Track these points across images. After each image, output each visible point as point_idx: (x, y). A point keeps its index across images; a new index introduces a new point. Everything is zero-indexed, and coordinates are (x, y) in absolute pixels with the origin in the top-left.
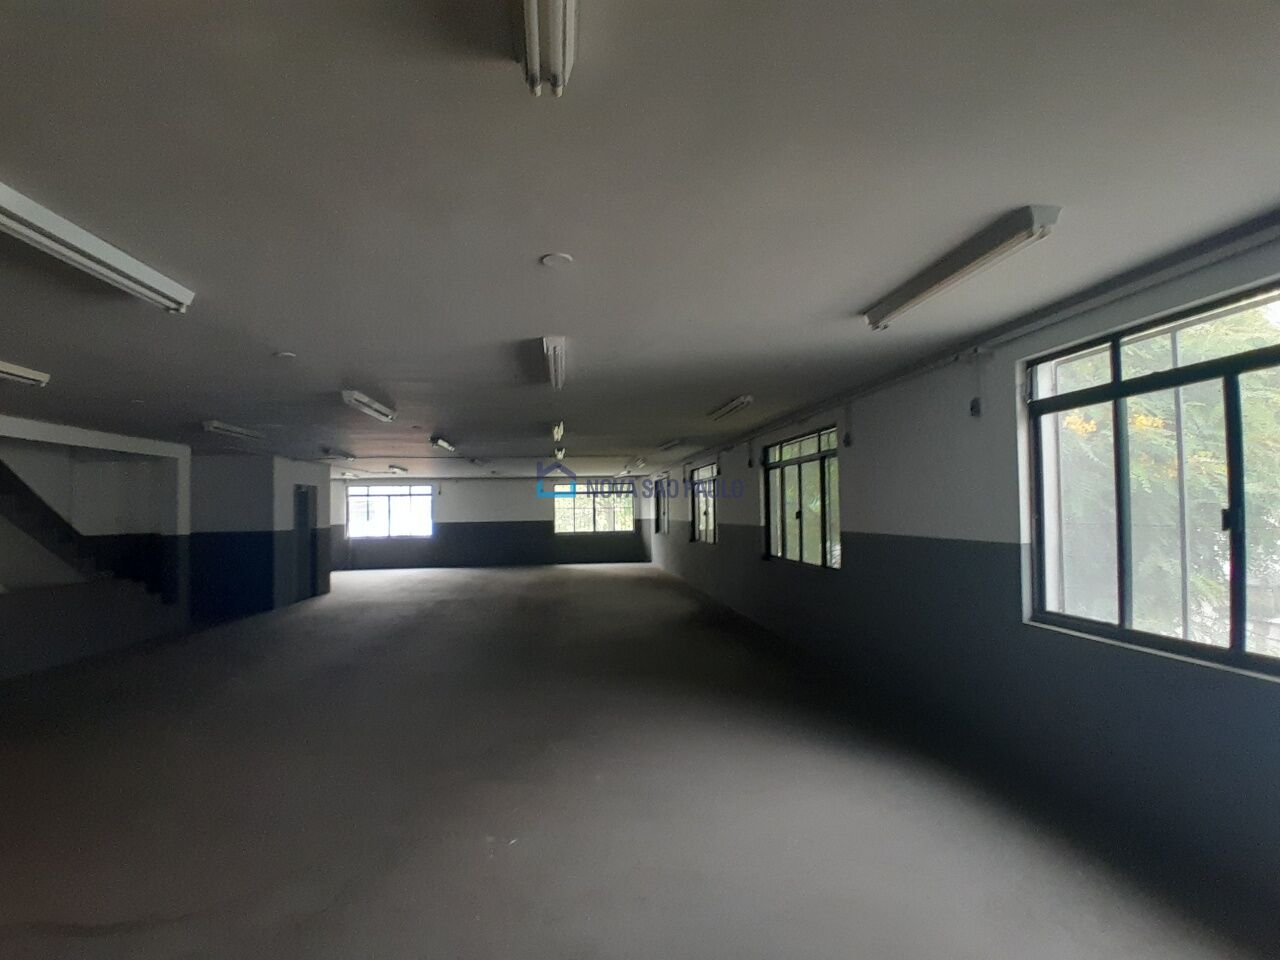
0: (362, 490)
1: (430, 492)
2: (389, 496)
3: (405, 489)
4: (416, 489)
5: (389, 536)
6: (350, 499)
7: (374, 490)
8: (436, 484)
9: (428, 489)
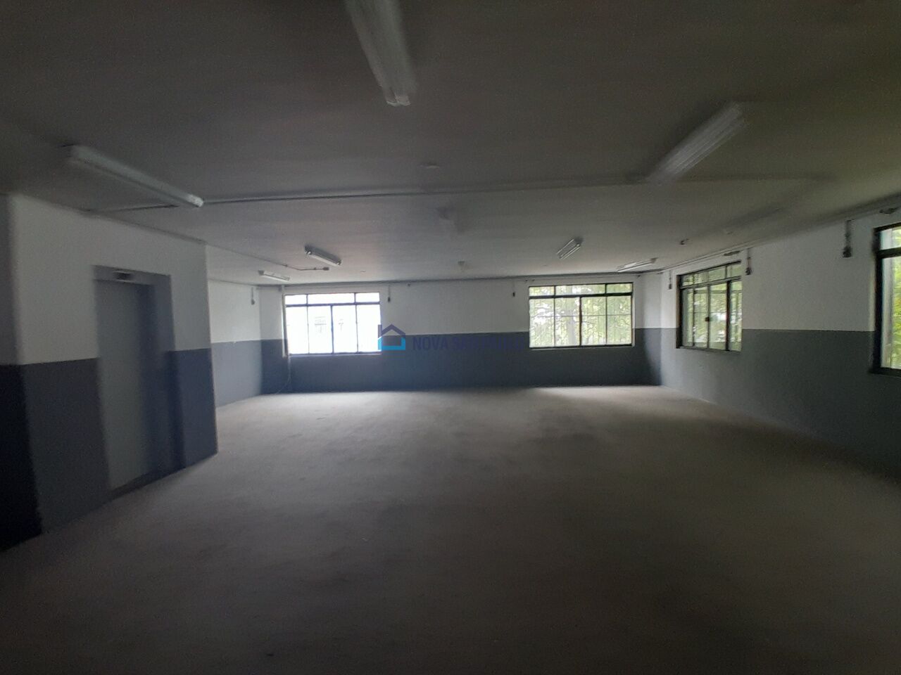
0: (300, 299)
1: (377, 300)
2: (332, 305)
3: (349, 297)
4: (361, 297)
5: (333, 353)
6: (288, 310)
7: (314, 299)
8: (385, 288)
9: (375, 297)
